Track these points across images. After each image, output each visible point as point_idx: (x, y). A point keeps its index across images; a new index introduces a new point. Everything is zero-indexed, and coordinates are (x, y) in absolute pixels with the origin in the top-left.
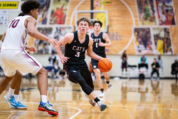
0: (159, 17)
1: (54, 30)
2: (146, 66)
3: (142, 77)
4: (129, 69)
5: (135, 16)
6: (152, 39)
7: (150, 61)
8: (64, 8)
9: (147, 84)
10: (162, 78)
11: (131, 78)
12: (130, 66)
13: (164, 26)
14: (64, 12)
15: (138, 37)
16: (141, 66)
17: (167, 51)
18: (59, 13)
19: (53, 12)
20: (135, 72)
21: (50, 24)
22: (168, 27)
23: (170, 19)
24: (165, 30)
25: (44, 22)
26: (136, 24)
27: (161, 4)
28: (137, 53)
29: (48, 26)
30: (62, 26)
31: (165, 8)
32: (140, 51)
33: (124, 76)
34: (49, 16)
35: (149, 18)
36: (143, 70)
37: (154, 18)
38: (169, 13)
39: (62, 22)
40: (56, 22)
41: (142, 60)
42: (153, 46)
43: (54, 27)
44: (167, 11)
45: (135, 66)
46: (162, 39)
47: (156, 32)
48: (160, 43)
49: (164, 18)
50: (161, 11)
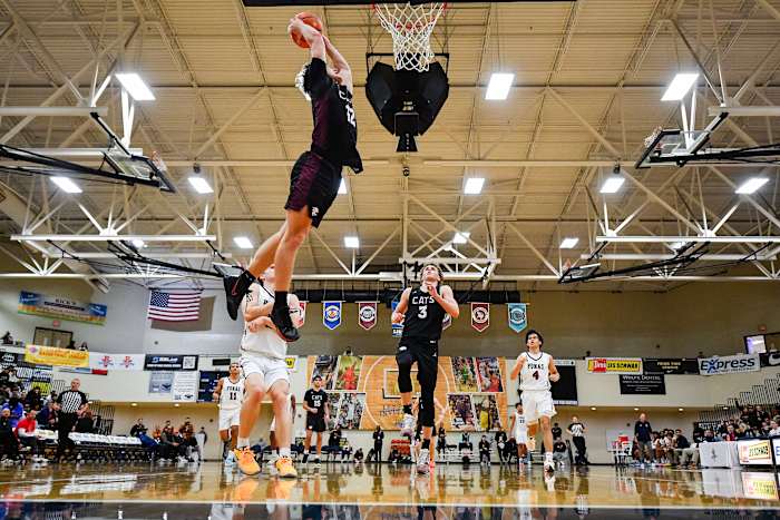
0: (481, 381)
1: (342, 397)
2: (471, 447)
3: (466, 462)
4: (447, 450)
5: (450, 380)
6: (473, 411)
7: (475, 440)
8: (356, 368)
9: (475, 472)
10: (493, 464)
11: (450, 463)
12: (449, 447)
13: (489, 393)
14: (356, 373)
15: (454, 407)
16: (462, 446)
17: (493, 427)
18: (349, 374)
19: (340, 374)
20: (455, 455)
21: (336, 389)
22: (493, 393)
23: (496, 383)
24: (490, 397)
25: (329, 386)
26: (452, 390)
27: (483, 364)
28: (454, 429)
29: (333, 391)
30: (352, 391)
31: (488, 369)
32: (457, 426)
33: (441, 460)
34: (335, 379)
35: (468, 382)
36: (466, 452)
37: (475, 381)
38: (494, 375)
39: (353, 386)
40: (344, 387)
41: (464, 439)
42: (475, 420)
43: (342, 393)
44: (491, 373)
45: (455, 447)
46: (487, 410)
47: (478, 401)
48: (484, 415)
49: (487, 382)
50: (483, 372)
